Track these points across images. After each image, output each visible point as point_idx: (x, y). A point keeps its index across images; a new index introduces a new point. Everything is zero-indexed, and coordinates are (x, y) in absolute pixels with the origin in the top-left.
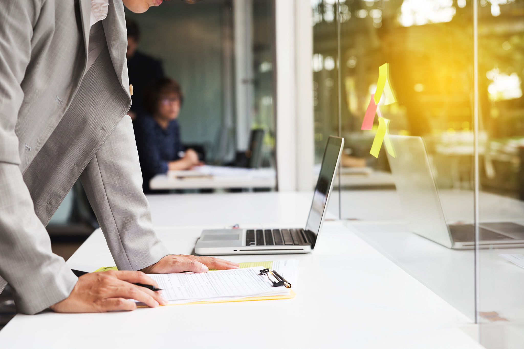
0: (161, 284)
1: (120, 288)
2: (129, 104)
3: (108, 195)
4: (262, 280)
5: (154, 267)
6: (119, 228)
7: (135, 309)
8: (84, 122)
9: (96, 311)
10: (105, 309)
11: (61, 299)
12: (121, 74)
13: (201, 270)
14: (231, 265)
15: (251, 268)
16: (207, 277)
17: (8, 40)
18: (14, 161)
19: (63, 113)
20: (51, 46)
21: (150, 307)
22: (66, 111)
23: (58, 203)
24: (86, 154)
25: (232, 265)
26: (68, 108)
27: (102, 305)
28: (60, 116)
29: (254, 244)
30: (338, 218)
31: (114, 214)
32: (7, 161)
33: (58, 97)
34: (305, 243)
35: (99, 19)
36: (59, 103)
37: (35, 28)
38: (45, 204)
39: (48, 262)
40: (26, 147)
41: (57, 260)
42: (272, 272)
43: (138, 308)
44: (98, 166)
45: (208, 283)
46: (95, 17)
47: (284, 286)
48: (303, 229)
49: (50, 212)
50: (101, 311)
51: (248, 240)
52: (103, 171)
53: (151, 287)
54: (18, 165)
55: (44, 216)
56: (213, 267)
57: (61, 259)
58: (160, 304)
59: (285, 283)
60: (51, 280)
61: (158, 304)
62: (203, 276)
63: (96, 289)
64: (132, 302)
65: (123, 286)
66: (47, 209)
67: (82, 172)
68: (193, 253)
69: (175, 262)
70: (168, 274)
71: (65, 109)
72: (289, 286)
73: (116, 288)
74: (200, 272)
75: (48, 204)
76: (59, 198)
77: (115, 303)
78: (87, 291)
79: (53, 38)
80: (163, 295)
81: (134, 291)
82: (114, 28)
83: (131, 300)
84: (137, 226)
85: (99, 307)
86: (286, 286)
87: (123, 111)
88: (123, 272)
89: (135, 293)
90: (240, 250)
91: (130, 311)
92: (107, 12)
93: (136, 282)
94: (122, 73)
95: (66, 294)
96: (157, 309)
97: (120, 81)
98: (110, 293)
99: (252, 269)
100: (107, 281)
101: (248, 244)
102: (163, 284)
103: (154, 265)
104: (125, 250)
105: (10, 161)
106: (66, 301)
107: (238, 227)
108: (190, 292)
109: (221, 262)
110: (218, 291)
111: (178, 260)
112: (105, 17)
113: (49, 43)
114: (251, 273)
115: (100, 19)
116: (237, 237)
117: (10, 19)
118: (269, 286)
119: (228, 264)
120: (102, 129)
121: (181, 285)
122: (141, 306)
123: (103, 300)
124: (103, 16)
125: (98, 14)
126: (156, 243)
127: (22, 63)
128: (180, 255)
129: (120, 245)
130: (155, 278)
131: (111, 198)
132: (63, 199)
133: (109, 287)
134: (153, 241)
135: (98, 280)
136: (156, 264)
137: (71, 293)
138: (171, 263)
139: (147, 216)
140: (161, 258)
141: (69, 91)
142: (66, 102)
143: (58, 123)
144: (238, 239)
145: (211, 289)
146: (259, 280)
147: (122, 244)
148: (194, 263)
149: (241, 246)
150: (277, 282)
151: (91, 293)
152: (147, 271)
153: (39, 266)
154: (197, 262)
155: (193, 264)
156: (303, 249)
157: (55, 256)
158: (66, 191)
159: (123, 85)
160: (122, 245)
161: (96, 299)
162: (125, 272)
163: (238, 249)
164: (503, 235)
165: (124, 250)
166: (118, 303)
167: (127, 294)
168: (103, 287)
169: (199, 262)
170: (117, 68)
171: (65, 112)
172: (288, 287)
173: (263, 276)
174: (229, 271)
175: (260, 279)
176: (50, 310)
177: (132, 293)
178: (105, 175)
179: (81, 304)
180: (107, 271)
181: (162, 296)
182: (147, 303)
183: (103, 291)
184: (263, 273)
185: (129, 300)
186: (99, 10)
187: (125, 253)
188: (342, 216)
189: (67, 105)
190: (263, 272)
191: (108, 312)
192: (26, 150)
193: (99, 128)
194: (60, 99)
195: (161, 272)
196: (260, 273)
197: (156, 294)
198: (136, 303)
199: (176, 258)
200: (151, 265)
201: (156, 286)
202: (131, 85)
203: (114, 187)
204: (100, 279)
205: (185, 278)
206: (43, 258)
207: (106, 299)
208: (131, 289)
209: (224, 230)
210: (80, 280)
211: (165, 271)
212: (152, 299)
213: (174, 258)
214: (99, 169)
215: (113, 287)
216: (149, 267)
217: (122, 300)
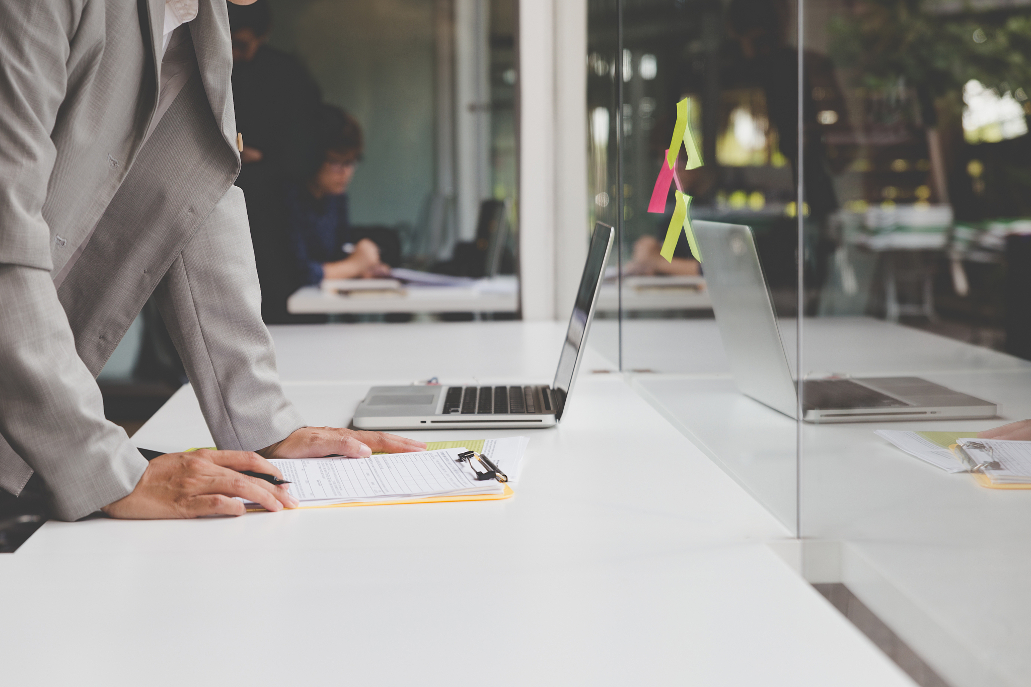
0: (289, 475)
1: (218, 479)
2: (237, 167)
3: (203, 323)
4: (460, 469)
5: (279, 447)
6: (220, 379)
7: (244, 514)
8: (161, 198)
9: (178, 517)
10: (192, 512)
11: (121, 496)
12: (221, 114)
13: (358, 452)
14: (411, 445)
15: (444, 451)
16: (368, 465)
17: (27, 64)
18: (43, 265)
19: (120, 181)
20: (99, 72)
21: (269, 511)
22: (124, 179)
23: (117, 337)
24: (165, 252)
25: (413, 445)
26: (127, 173)
27: (188, 507)
28: (114, 187)
29: (457, 411)
30: (617, 368)
31: (212, 356)
32: (31, 264)
33: (110, 155)
34: (548, 410)
35: (182, 20)
36: (113, 165)
37: (73, 42)
38: (95, 338)
39: (98, 434)
40: (58, 239)
41: (114, 431)
42: (480, 458)
43: (248, 512)
44: (185, 274)
45: (368, 474)
46: (177, 17)
47: (495, 479)
48: (548, 387)
49: (104, 353)
50: (188, 516)
51: (448, 404)
52: (194, 283)
53: (270, 478)
54: (49, 271)
55: (94, 359)
56: (381, 448)
57: (121, 429)
58: (286, 506)
59: (497, 474)
60: (104, 463)
61: (282, 505)
62: (362, 463)
63: (178, 480)
64: (239, 501)
65: (223, 475)
66: (99, 346)
67: (157, 284)
68: (351, 426)
69: (314, 439)
70: (303, 460)
71: (122, 176)
72: (505, 479)
73: (211, 478)
74: (358, 455)
75: (100, 338)
76: (119, 329)
77: (210, 503)
78: (163, 483)
79: (103, 59)
80: (291, 491)
81: (241, 484)
82: (209, 36)
83: (237, 498)
84: (251, 377)
85: (184, 510)
86: (500, 480)
87: (228, 179)
88: (224, 453)
89: (243, 487)
90: (433, 422)
91: (236, 516)
92: (197, 8)
93: (244, 468)
94: (224, 112)
95: (129, 488)
96: (280, 514)
97: (220, 127)
98: (202, 486)
99: (446, 452)
100: (196, 466)
101: (446, 411)
102: (293, 475)
103: (279, 443)
104: (230, 417)
105: (37, 264)
106: (129, 499)
107: (437, 382)
108: (336, 487)
109: (394, 440)
110: (384, 486)
111: (319, 436)
112: (194, 16)
113: (96, 67)
114: (443, 458)
115: (184, 20)
116: (430, 400)
117: (32, 29)
118: (470, 478)
119: (406, 443)
120: (192, 210)
121: (323, 477)
122: (254, 510)
123: (190, 499)
124: (190, 14)
125: (182, 12)
126: (284, 406)
127: (52, 101)
128: (324, 428)
129: (221, 409)
130: (280, 465)
131: (207, 329)
132: (126, 330)
133: (200, 477)
134: (277, 402)
135: (182, 465)
136: (282, 442)
137: (136, 486)
138: (308, 441)
139: (269, 360)
140: (292, 431)
141: (128, 145)
142: (123, 163)
143: (112, 198)
144: (431, 403)
145: (373, 483)
146: (455, 470)
147: (226, 407)
148: (348, 441)
149: (433, 414)
150: (484, 471)
151: (169, 486)
152: (267, 453)
153: (85, 439)
154: (353, 440)
155: (346, 442)
156: (541, 421)
157: (110, 424)
158: (130, 316)
159: (225, 133)
160: (225, 409)
161: (179, 497)
162: (227, 453)
163: (429, 419)
164: (892, 399)
165: (228, 418)
166: (215, 503)
167: (231, 489)
168: (190, 477)
169: (357, 439)
170: (215, 104)
171: (122, 181)
172: (502, 481)
173: (463, 463)
174: (406, 456)
175: (456, 468)
176: (103, 514)
177: (239, 487)
178: (197, 290)
179: (153, 505)
180: (198, 452)
181: (288, 494)
182: (263, 504)
183: (189, 483)
184: (464, 459)
185: (234, 498)
186: (183, 5)
187: (230, 422)
188: (624, 366)
189: (126, 168)
190: (463, 457)
191: (198, 517)
192: (58, 244)
193: (186, 210)
194: (113, 159)
195: (291, 456)
196: (458, 458)
197: (279, 489)
198: (245, 504)
199: (316, 432)
200: (274, 443)
201: (278, 477)
202: (240, 134)
203: (212, 310)
204: (185, 464)
205: (331, 465)
206: (91, 427)
207: (194, 496)
208: (236, 481)
209: (412, 387)
210: (151, 465)
211: (298, 454)
212: (272, 497)
213: (314, 432)
214: (186, 278)
215: (207, 478)
216: (271, 448)
217: (222, 497)
